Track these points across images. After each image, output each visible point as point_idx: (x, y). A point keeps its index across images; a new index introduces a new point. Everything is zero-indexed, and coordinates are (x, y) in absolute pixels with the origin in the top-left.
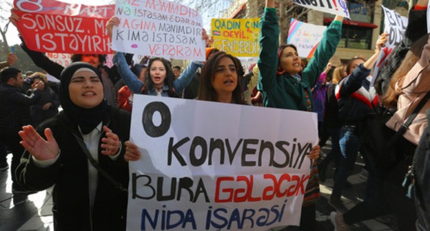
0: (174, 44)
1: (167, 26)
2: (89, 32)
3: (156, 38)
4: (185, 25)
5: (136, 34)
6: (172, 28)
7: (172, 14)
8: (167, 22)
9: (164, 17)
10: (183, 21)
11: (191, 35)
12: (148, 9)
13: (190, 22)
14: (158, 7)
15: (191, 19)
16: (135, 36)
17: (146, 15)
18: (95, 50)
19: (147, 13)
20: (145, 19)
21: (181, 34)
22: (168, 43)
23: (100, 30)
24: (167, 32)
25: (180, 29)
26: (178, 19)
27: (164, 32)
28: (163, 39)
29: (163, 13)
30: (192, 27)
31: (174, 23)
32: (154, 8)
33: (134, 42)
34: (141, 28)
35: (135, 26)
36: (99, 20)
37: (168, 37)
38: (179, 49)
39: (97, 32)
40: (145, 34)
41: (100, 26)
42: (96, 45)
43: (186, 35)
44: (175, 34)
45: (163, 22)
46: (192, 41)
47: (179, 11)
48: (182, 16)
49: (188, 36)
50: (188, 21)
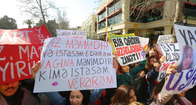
0: (90, 76)
1: (83, 61)
2: (11, 58)
3: (74, 73)
4: (98, 57)
5: (56, 73)
6: (87, 62)
7: (87, 49)
8: (84, 57)
9: (81, 54)
10: (97, 54)
11: (104, 65)
12: (68, 49)
13: (103, 54)
14: (76, 46)
15: (102, 51)
16: (56, 74)
17: (66, 55)
18: (20, 76)
19: (67, 52)
20: (65, 58)
21: (96, 65)
22: (85, 76)
23: (24, 55)
24: (83, 66)
25: (95, 61)
26: (92, 53)
27: (81, 66)
28: (80, 73)
29: (80, 50)
30: (104, 58)
31: (89, 57)
32: (73, 47)
33: (55, 80)
34: (61, 67)
35: (56, 66)
36: (24, 46)
37: (85, 70)
38: (95, 79)
39: (21, 58)
40: (65, 71)
41: (25, 51)
42: (20, 71)
43: (100, 66)
44: (90, 67)
45: (80, 58)
46: (105, 70)
47: (93, 46)
48: (95, 50)
49: (101, 66)
50: (100, 54)
